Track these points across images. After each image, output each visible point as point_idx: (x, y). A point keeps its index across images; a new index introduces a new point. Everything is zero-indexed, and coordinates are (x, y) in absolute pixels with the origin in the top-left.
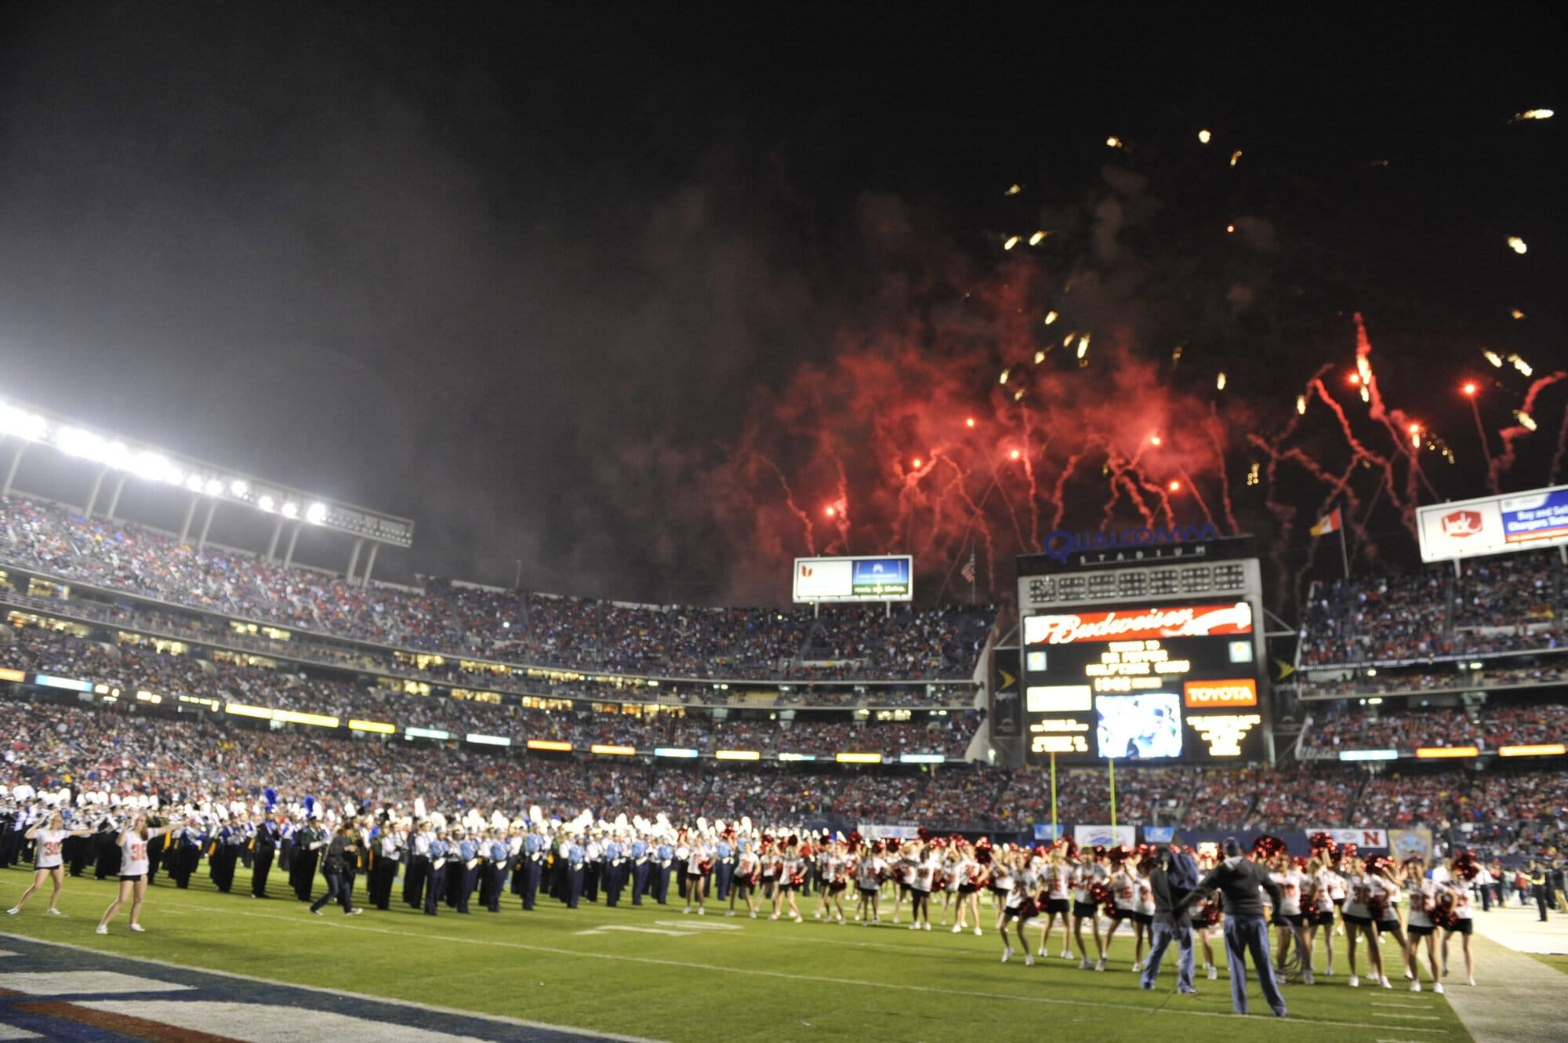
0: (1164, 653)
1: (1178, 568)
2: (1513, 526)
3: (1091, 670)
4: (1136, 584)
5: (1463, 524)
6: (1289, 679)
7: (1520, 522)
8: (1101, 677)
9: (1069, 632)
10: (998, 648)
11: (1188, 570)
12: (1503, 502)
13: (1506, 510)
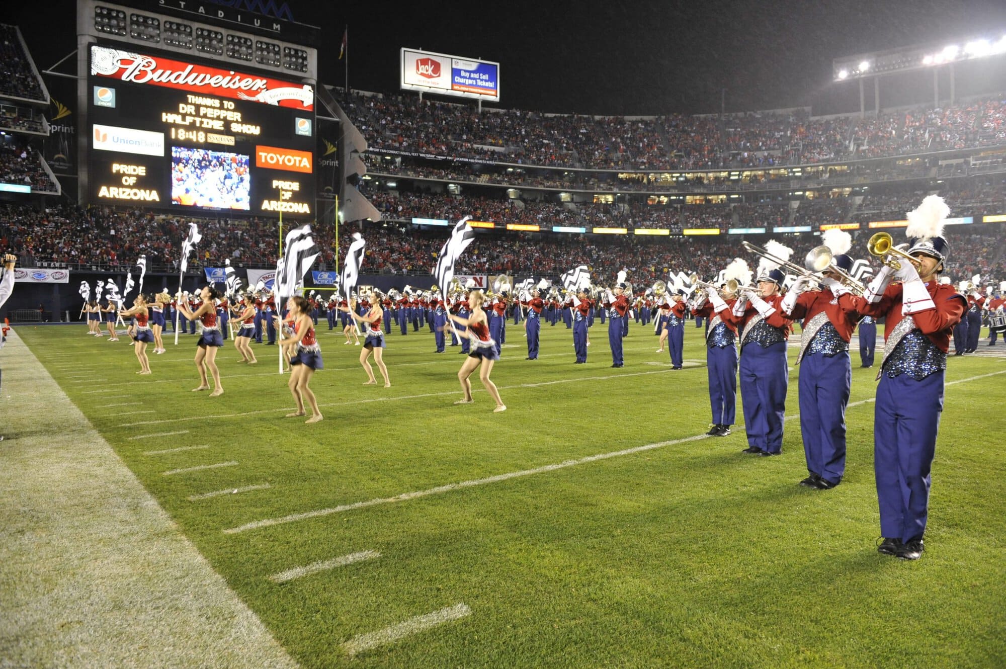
0: (237, 116)
1: (252, 37)
2: (457, 79)
3: (168, 118)
4: (214, 42)
5: (430, 69)
6: (331, 157)
7: (461, 77)
8: (177, 126)
9: (143, 74)
10: (48, 72)
11: (261, 43)
12: (454, 60)
13: (454, 66)
